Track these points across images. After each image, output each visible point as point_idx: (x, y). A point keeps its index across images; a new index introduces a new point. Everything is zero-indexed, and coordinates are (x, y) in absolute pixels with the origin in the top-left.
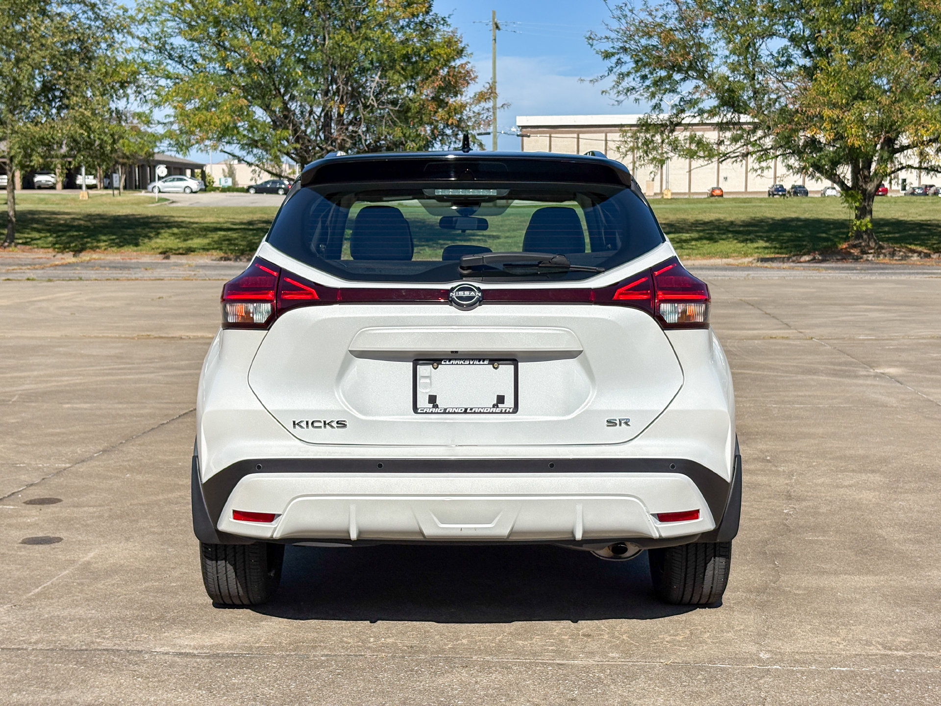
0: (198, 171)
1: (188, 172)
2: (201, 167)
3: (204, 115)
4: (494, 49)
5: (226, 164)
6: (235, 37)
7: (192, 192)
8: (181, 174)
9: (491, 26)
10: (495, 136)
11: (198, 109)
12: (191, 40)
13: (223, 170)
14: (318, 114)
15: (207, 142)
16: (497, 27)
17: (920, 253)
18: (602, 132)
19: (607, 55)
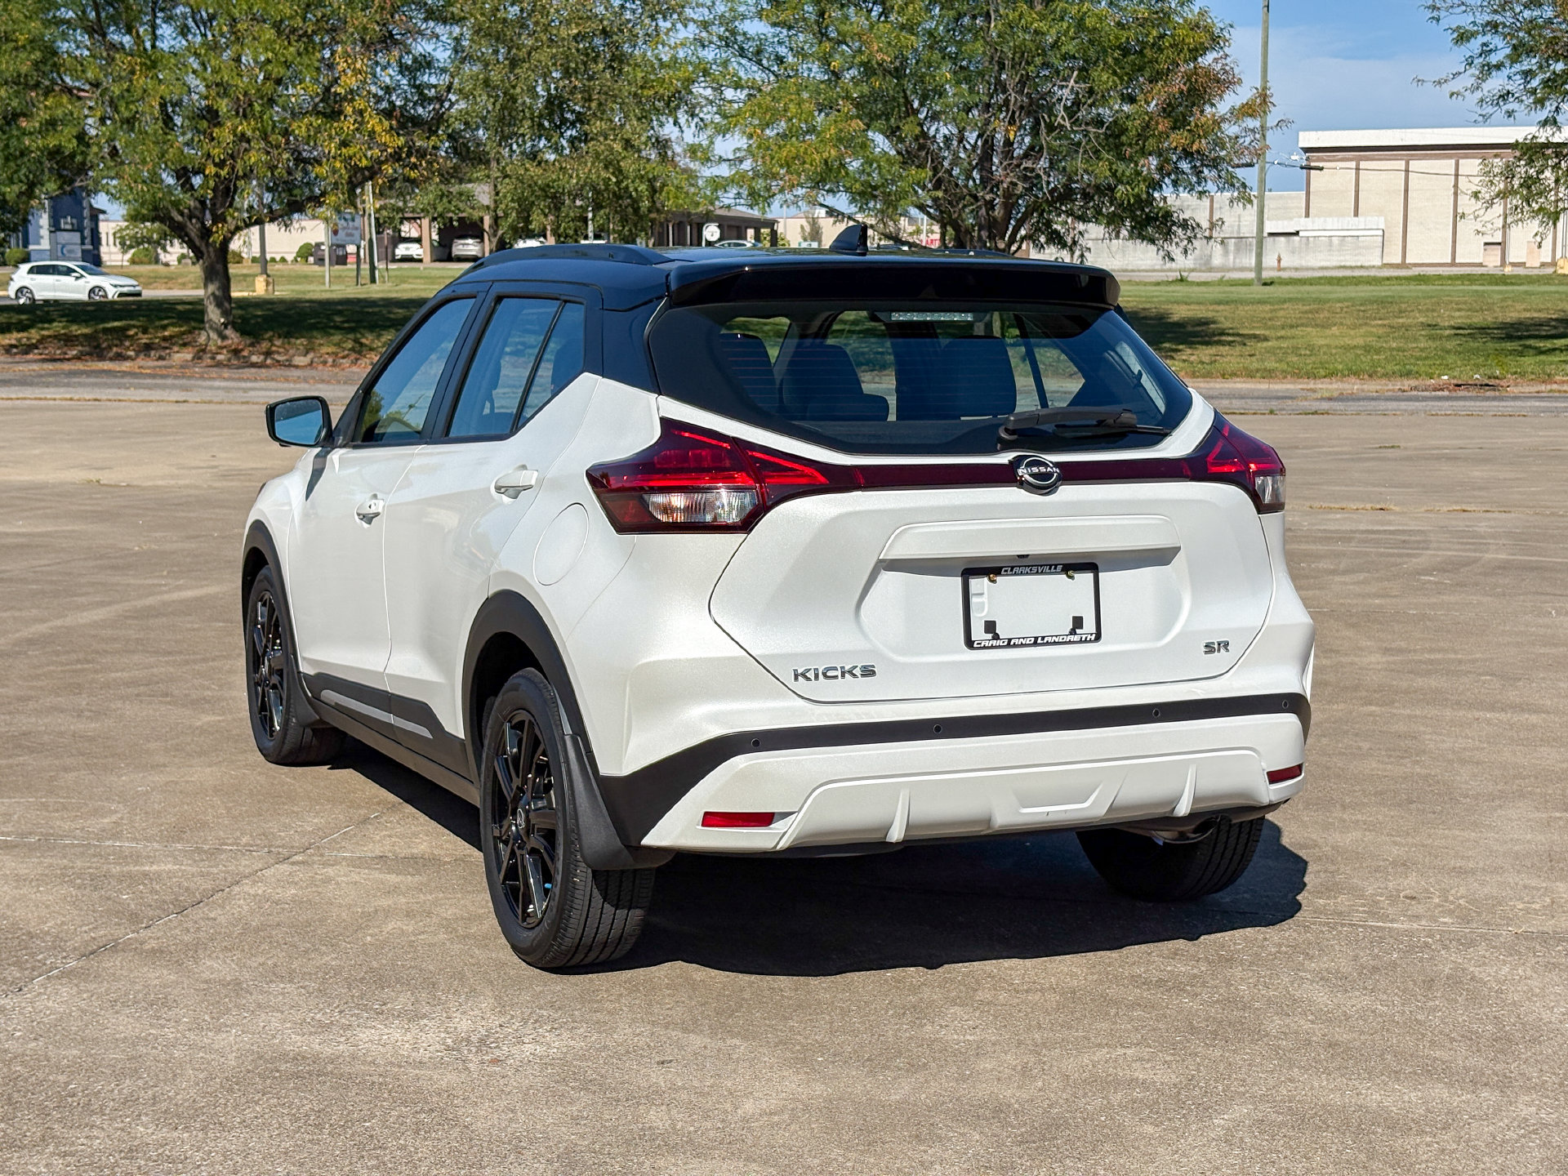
0: (765, 231)
1: (751, 232)
2: (771, 224)
3: (791, 148)
4: (1266, 21)
5: (807, 218)
6: (847, 17)
8: (739, 238)
10: (1262, 169)
11: (784, 136)
12: (774, 25)
13: (802, 227)
14: (972, 142)
15: (800, 191)
18: (1450, 157)
19: (1463, 37)
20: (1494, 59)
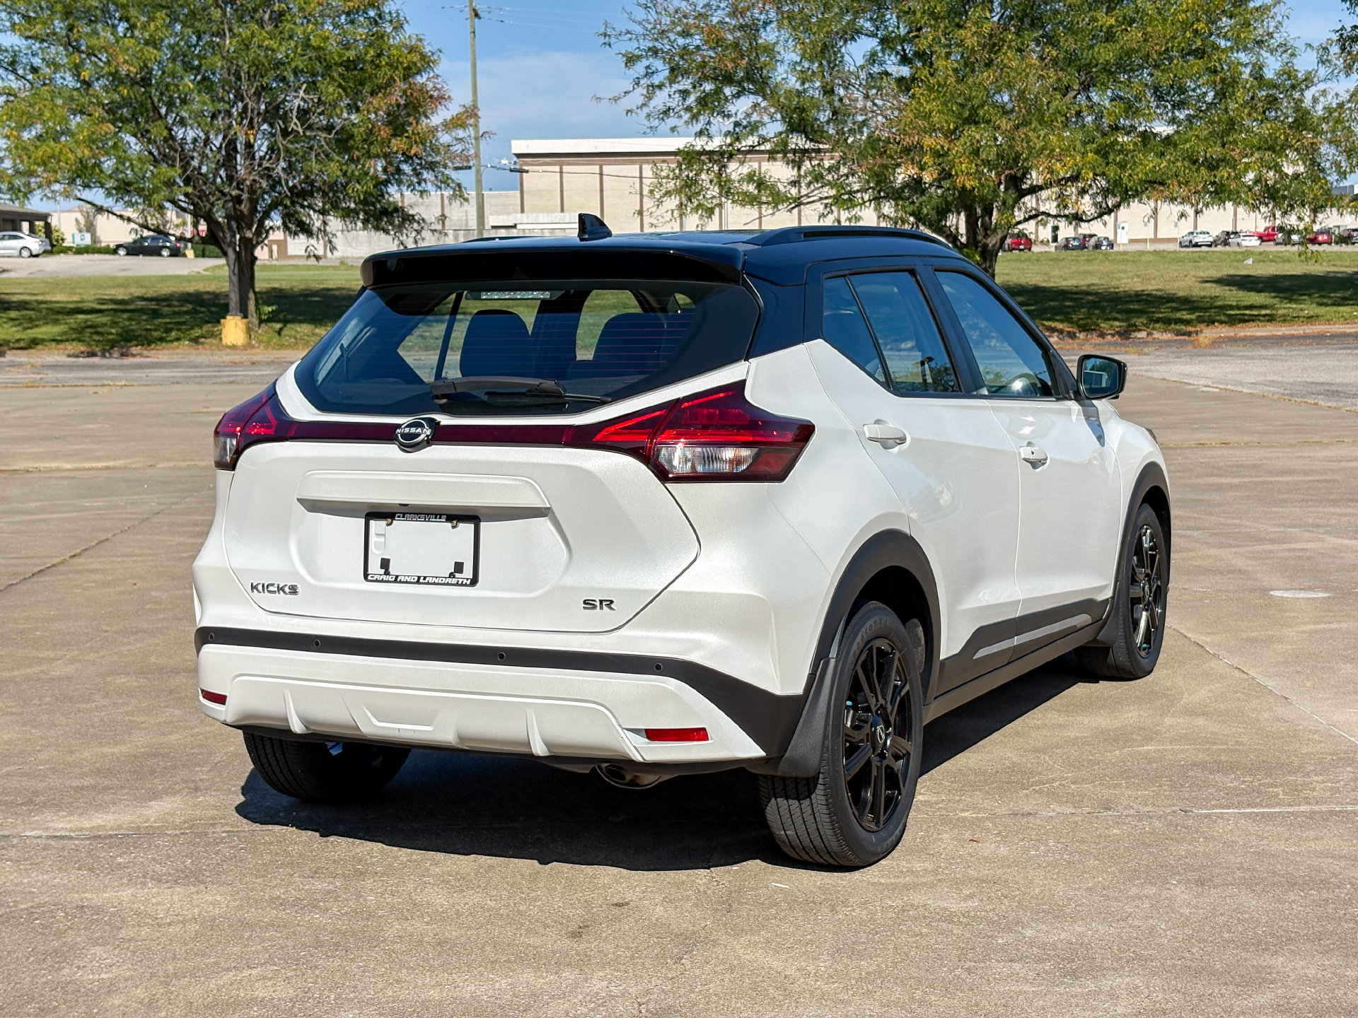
0: (40, 224)
1: (25, 225)
2: (44, 217)
3: (49, 147)
4: (473, 45)
5: (81, 211)
6: (95, 32)
7: (32, 256)
8: (14, 229)
9: (468, 13)
10: (478, 171)
11: (39, 137)
12: (27, 38)
13: (77, 220)
14: (218, 145)
15: (56, 187)
16: (477, 15)
17: (1061, 332)
18: (633, 163)
19: (631, 60)
20: (656, 80)
